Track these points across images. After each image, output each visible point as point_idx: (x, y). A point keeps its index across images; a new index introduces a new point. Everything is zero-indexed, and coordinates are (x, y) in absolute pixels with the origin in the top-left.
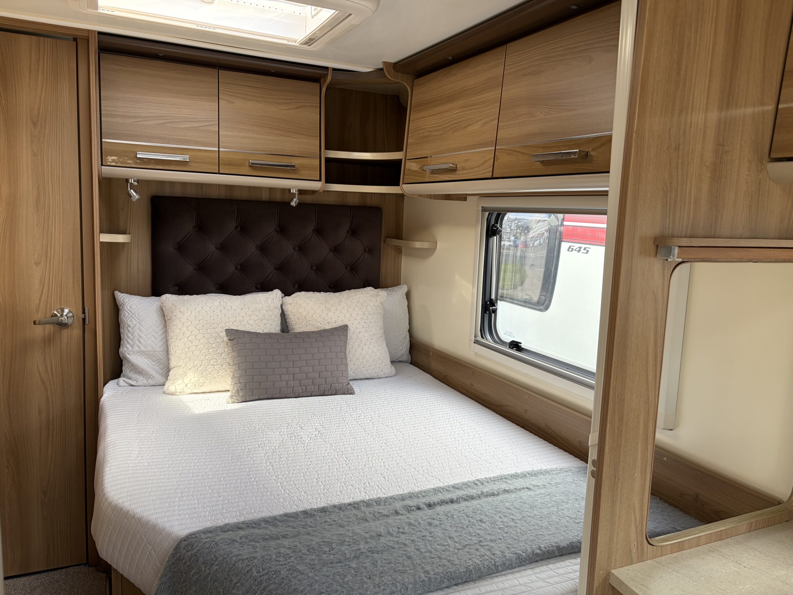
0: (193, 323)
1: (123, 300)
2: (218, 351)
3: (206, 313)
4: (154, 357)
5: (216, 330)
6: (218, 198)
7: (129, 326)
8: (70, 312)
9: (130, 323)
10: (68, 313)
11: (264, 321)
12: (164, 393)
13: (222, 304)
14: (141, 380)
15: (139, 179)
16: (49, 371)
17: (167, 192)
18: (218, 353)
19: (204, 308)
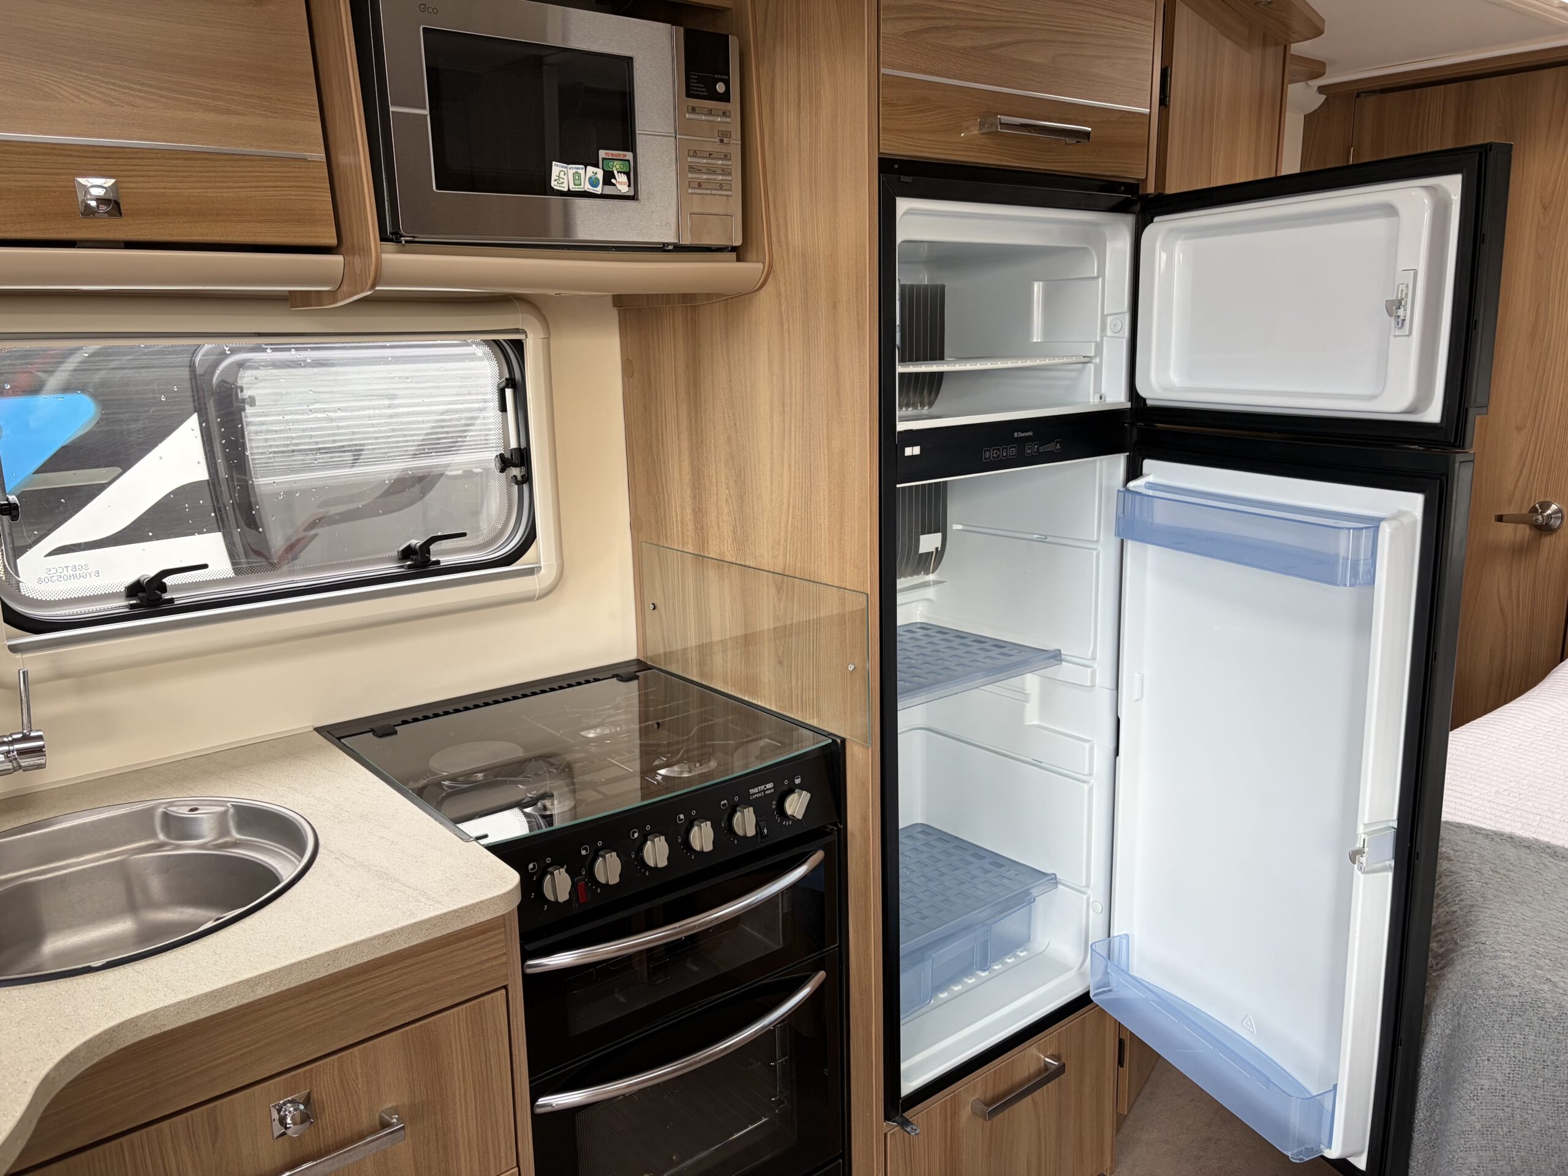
8: (1559, 511)
10: (1555, 512)
16: (1514, 598)
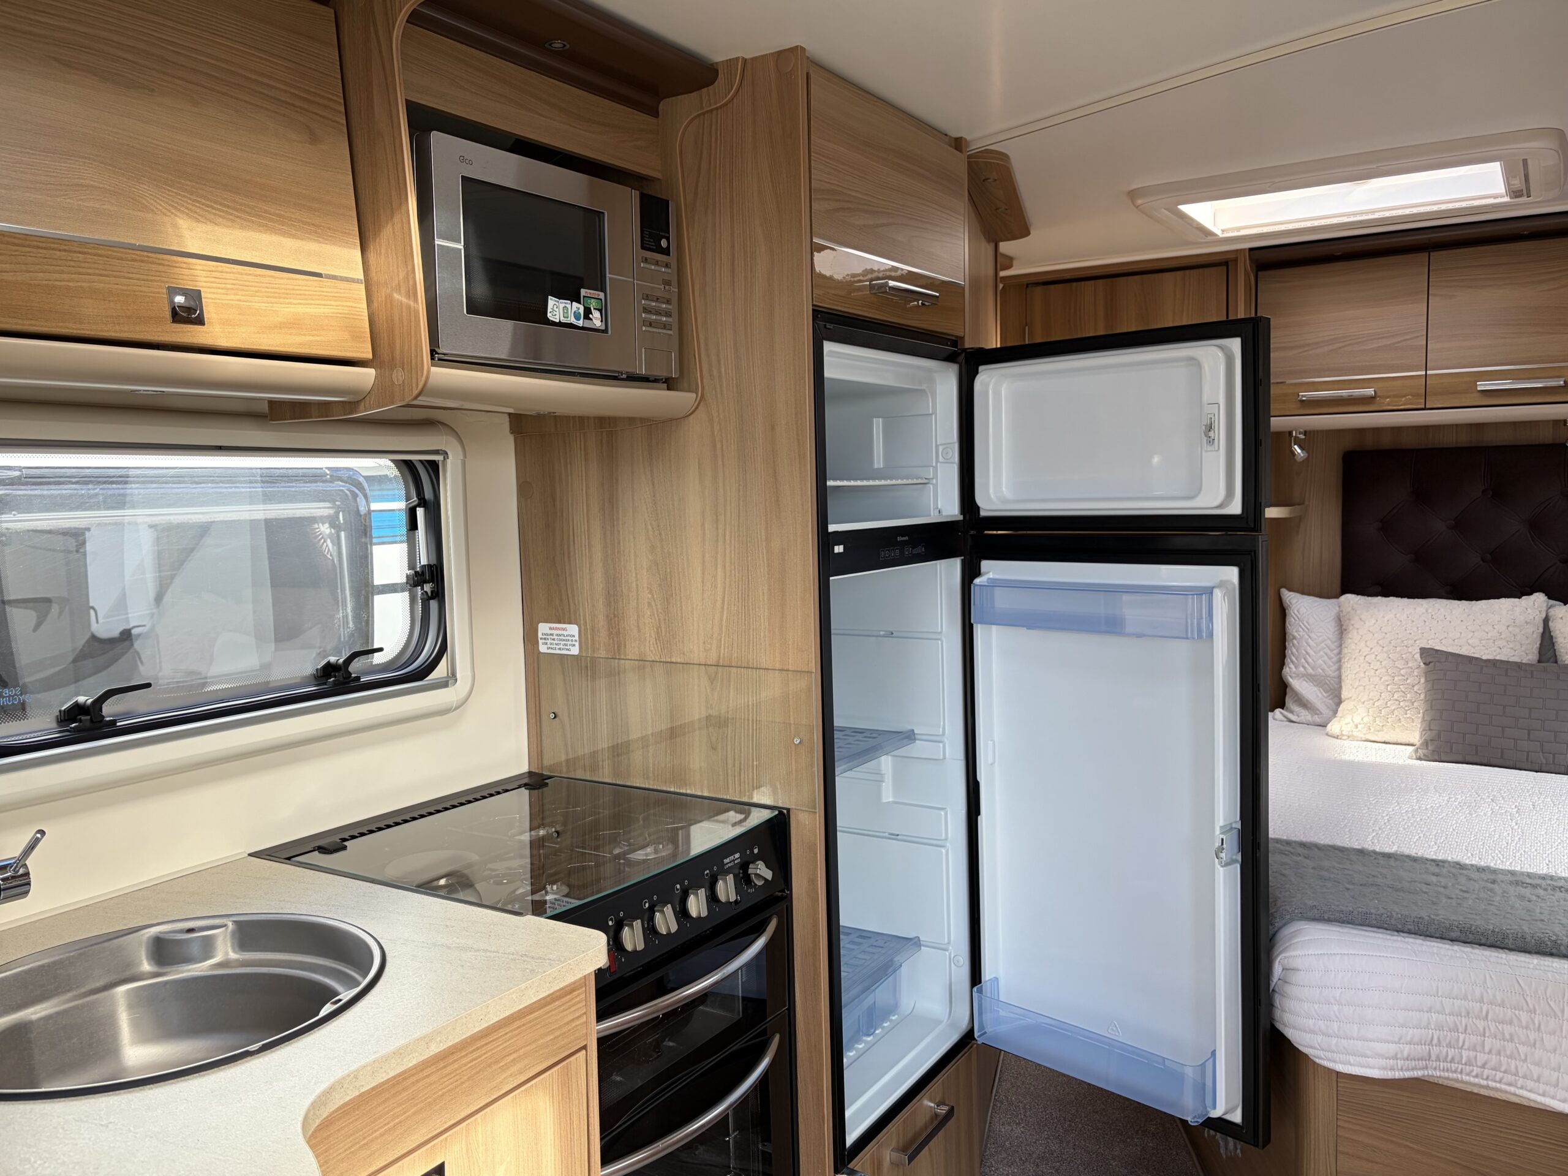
0: (1376, 635)
1: (1289, 601)
2: (1409, 681)
3: (1399, 623)
4: (1326, 686)
5: (1410, 650)
6: (1454, 446)
7: (1294, 638)
9: (1296, 634)
11: (1500, 643)
12: (1327, 734)
13: (1430, 611)
14: (1305, 715)
15: (1308, 429)
17: (1369, 443)
18: (1408, 684)
19: (1398, 615)
